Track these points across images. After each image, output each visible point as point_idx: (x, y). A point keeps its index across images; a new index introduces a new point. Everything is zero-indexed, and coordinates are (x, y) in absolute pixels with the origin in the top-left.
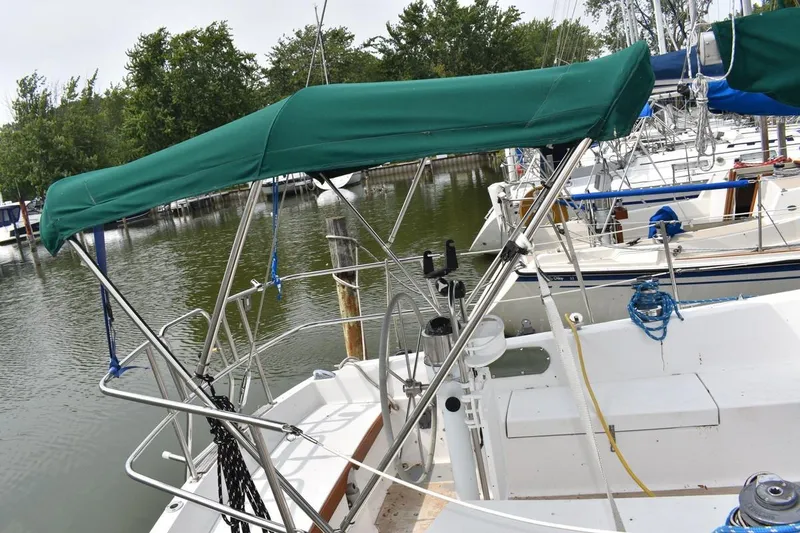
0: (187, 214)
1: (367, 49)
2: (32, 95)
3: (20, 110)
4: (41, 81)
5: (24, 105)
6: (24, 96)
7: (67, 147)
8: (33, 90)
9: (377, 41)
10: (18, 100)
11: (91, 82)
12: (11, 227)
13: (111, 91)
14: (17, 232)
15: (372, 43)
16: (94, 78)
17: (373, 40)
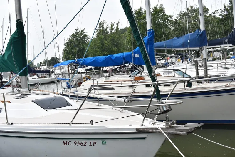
1: (214, 15)
2: (102, 28)
3: (98, 32)
4: (105, 23)
5: (100, 30)
6: (100, 28)
8: (103, 26)
9: (218, 11)
10: (98, 29)
11: (118, 24)
12: (85, 69)
14: (86, 70)
15: (216, 12)
16: (118, 23)
17: (217, 11)
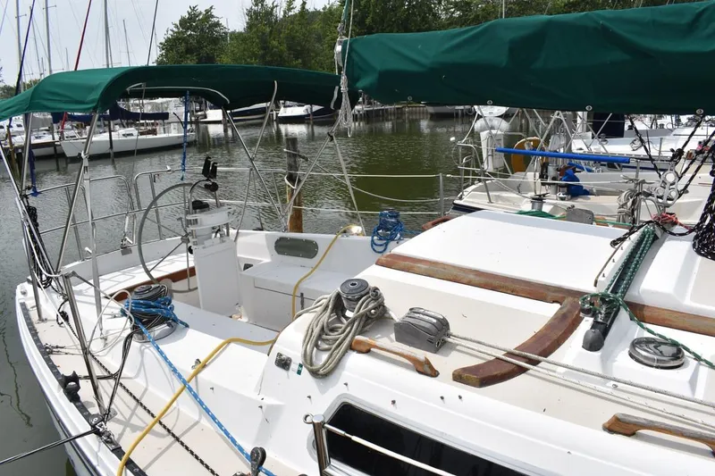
0: (361, 120)
2: (262, 5)
3: (251, 16)
5: (255, 12)
6: (256, 5)
7: (281, 51)
8: (264, 0)
10: (251, 8)
13: (328, 6)
